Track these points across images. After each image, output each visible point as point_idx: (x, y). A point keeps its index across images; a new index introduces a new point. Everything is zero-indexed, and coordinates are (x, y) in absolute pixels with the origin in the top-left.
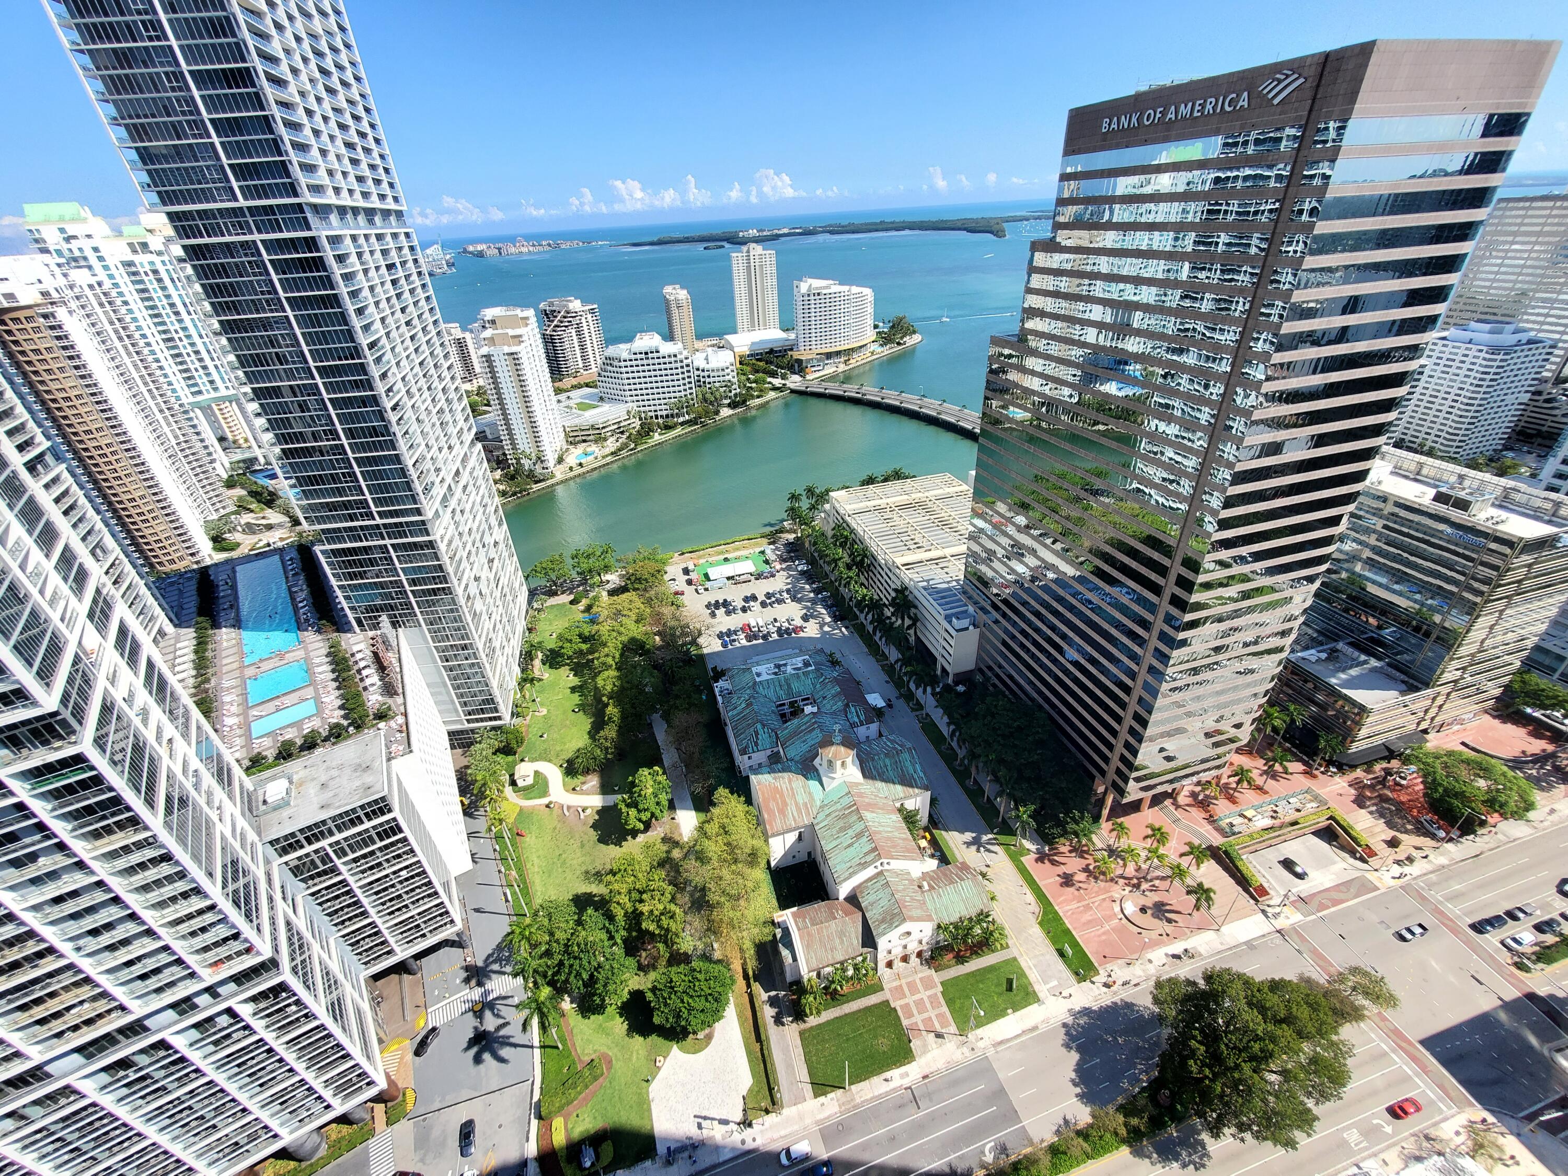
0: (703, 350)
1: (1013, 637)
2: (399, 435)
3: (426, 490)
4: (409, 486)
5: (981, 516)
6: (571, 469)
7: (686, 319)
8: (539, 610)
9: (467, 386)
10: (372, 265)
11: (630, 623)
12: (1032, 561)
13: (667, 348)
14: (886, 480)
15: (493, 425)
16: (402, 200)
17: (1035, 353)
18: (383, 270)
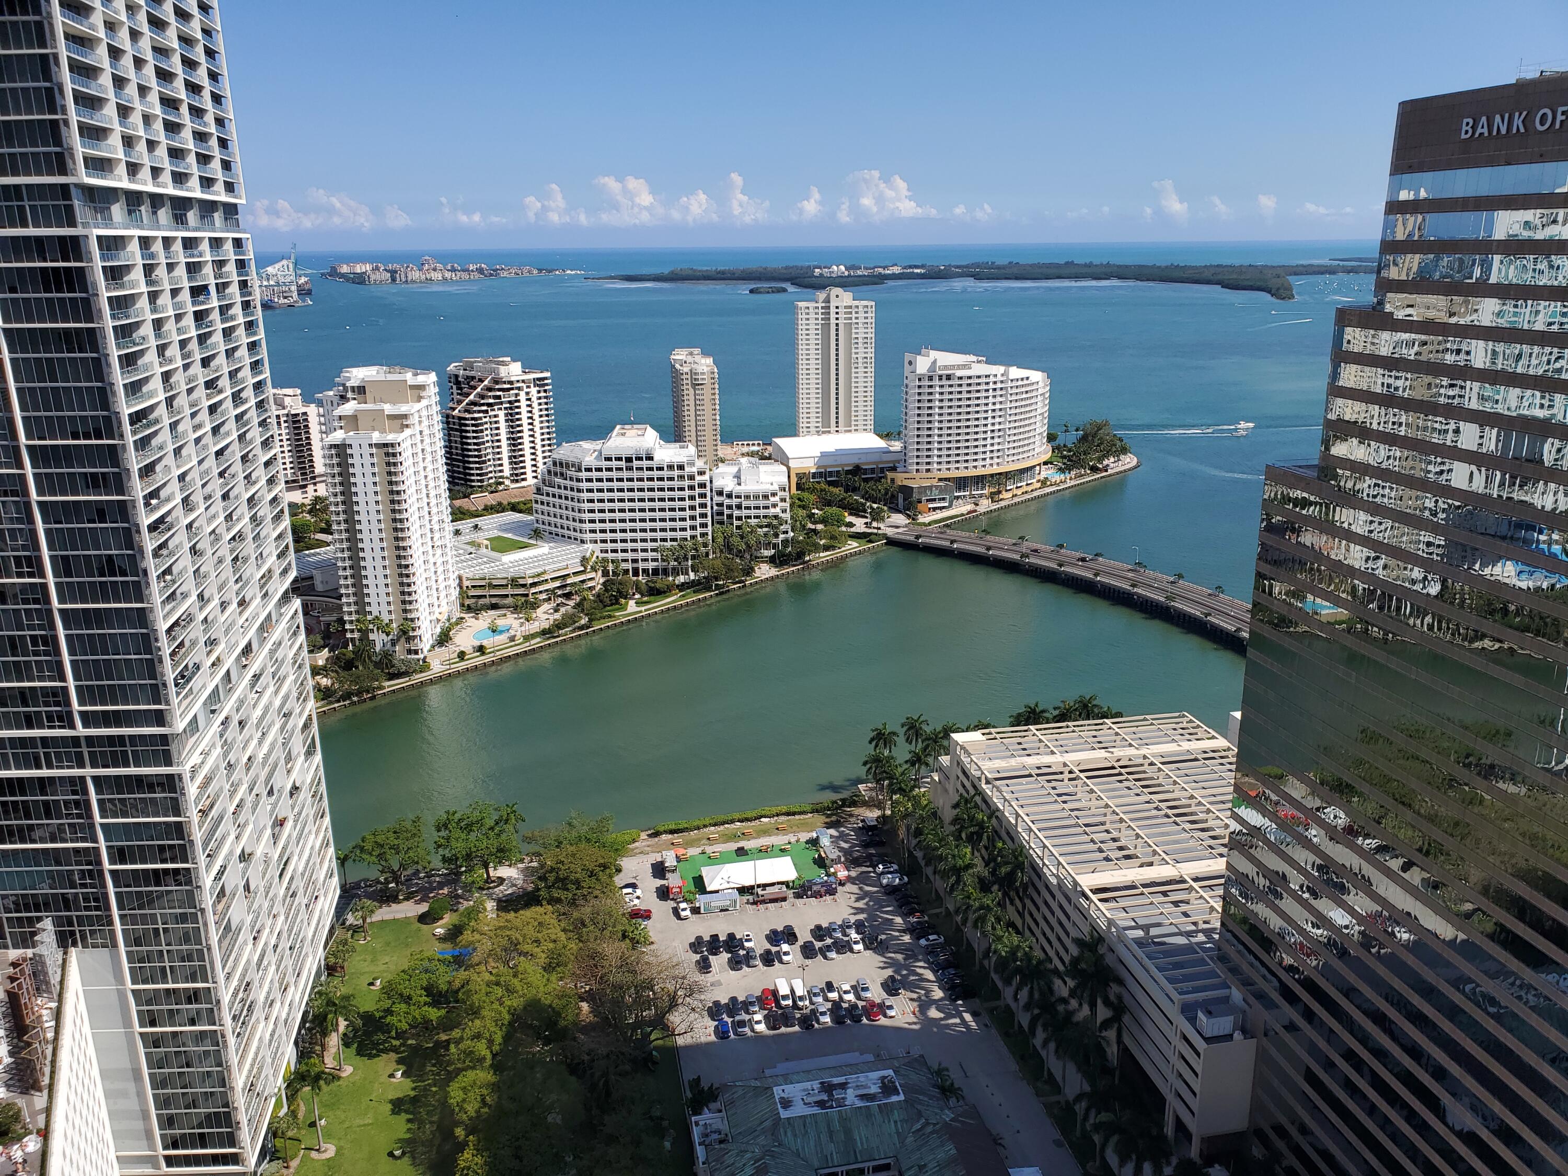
0: (733, 462)
1: (1329, 1065)
2: (153, 574)
3: (184, 678)
4: (152, 668)
5: (1255, 802)
6: (462, 655)
7: (708, 407)
8: (355, 930)
9: (296, 497)
10: (167, 287)
11: (533, 971)
12: (1362, 903)
13: (666, 454)
14: (1063, 717)
15: (329, 566)
16: (241, 188)
17: (1352, 500)
18: (185, 296)
